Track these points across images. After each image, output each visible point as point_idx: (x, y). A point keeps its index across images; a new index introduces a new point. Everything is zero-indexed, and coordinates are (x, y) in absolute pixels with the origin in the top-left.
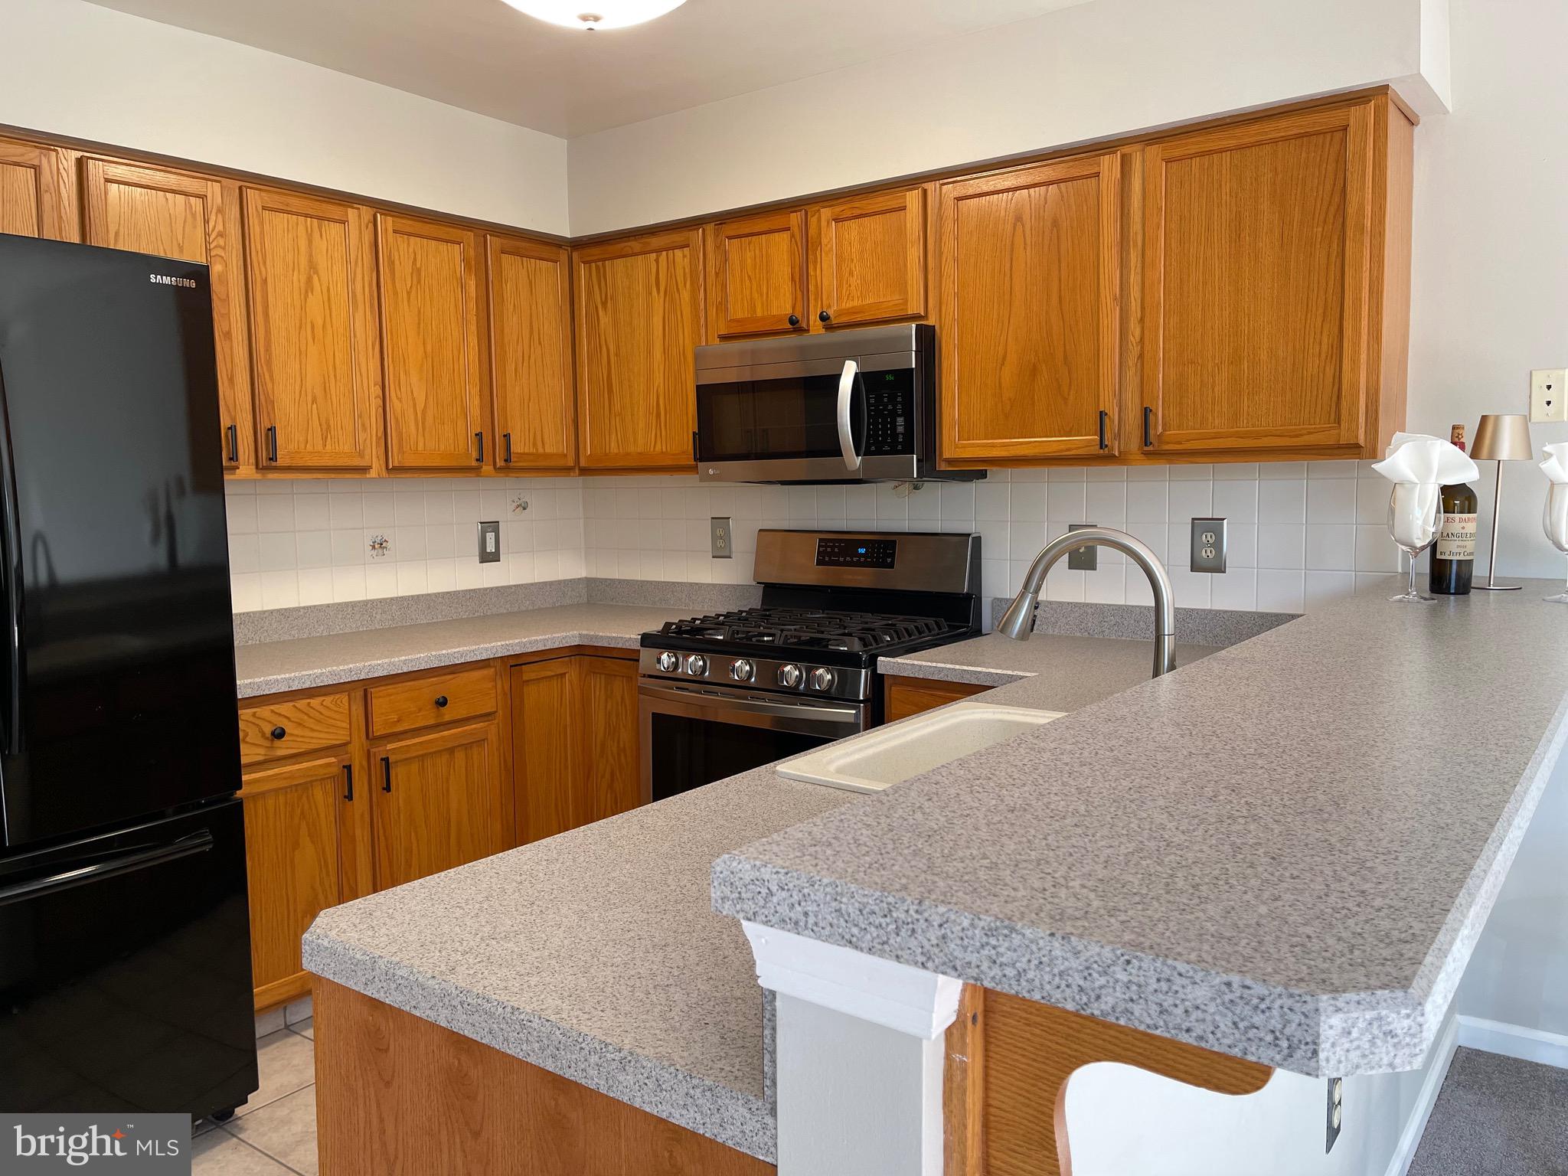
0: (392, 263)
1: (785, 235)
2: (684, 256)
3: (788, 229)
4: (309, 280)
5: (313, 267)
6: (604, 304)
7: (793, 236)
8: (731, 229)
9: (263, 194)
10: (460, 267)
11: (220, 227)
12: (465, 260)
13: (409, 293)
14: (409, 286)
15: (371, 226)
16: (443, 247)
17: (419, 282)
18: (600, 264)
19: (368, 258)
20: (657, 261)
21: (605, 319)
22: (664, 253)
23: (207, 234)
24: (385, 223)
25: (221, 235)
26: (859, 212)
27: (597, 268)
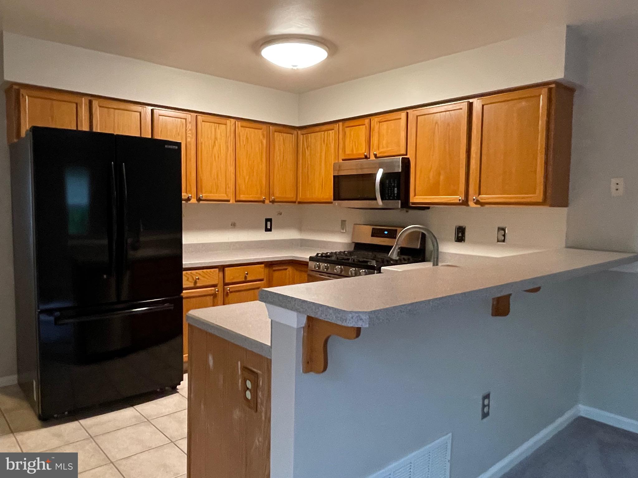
0: (239, 136)
1: (364, 126)
2: (332, 133)
3: (364, 125)
4: (215, 142)
5: (216, 138)
6: (307, 148)
7: (366, 127)
8: (347, 124)
9: (203, 117)
10: (261, 137)
11: (190, 127)
12: (263, 135)
13: (245, 146)
14: (245, 144)
15: (234, 125)
16: (256, 131)
17: (248, 142)
18: (307, 135)
19: (232, 135)
20: (324, 134)
21: (307, 153)
22: (326, 132)
23: (186, 130)
24: (239, 124)
25: (190, 130)
26: (387, 120)
27: (306, 136)
